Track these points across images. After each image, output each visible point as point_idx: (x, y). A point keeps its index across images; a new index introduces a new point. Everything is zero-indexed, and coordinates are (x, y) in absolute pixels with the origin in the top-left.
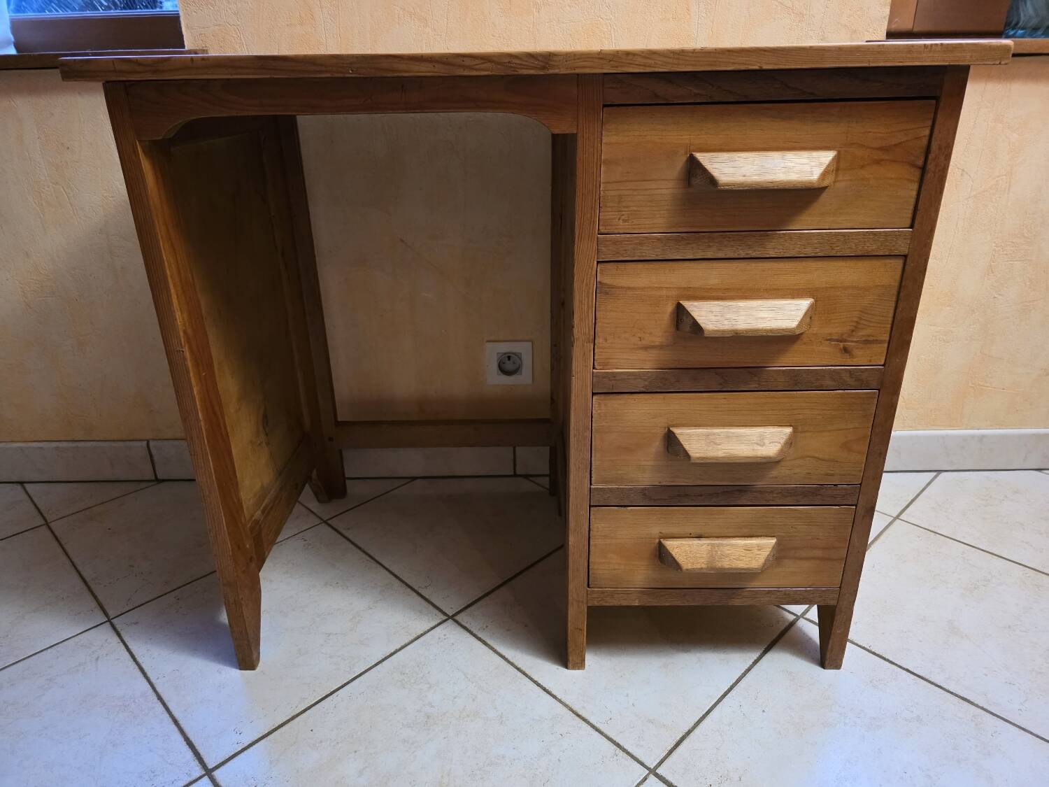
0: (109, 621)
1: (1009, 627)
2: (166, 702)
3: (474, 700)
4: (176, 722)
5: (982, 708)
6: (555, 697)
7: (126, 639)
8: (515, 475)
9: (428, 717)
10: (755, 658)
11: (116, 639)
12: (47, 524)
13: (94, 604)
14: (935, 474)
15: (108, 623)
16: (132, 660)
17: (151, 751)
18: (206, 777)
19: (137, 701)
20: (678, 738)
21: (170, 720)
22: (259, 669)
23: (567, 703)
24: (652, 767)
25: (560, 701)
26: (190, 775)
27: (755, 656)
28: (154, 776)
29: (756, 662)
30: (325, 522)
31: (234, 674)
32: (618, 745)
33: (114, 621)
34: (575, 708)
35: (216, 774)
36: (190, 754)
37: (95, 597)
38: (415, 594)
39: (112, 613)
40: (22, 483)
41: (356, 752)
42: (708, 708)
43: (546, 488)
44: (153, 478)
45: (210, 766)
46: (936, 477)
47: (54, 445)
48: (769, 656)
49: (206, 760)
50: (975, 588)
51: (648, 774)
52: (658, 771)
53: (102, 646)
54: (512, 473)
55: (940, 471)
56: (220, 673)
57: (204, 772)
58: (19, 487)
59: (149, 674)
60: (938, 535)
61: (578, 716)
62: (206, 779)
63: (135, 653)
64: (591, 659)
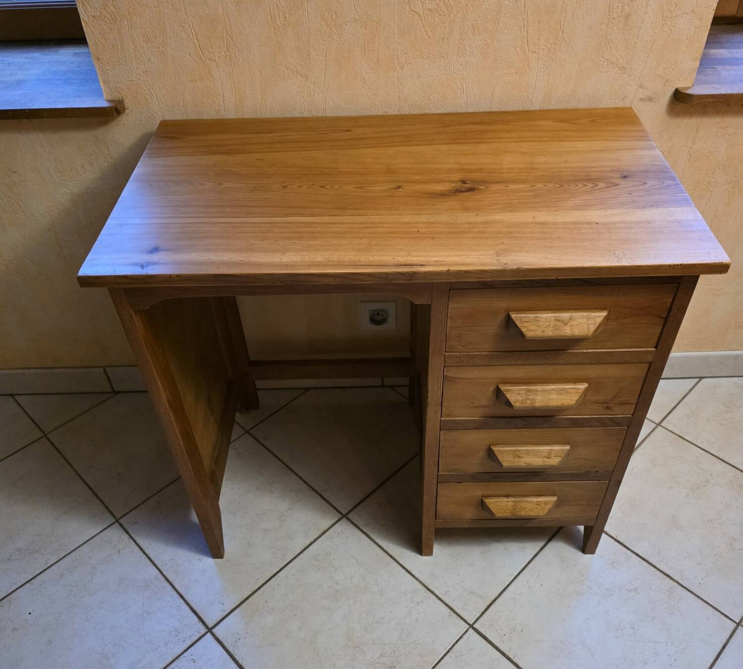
0: (117, 521)
1: (711, 521)
2: (172, 582)
3: (363, 579)
4: (181, 596)
5: (677, 582)
6: (413, 576)
7: (133, 536)
8: (383, 386)
9: (337, 592)
10: (542, 546)
11: (126, 536)
12: (45, 435)
13: (103, 508)
14: (698, 380)
15: (117, 523)
16: (141, 552)
17: (171, 616)
18: (209, 633)
19: (153, 582)
20: (488, 604)
21: (178, 595)
22: (224, 557)
23: (422, 580)
24: (471, 623)
25: (417, 579)
26: (199, 632)
27: (541, 544)
28: (178, 633)
29: (542, 549)
30: (248, 432)
31: (210, 561)
32: (452, 609)
33: (120, 521)
34: (426, 584)
35: (215, 631)
36: (195, 619)
37: (101, 501)
38: (319, 497)
39: (118, 516)
40: (12, 395)
41: (295, 616)
42: (508, 583)
43: (406, 398)
44: (111, 390)
45: (210, 626)
46: (698, 383)
47: (33, 371)
48: (551, 544)
49: (207, 622)
50: (697, 488)
51: (469, 628)
52: (475, 626)
53: (119, 542)
54: (381, 384)
55: (701, 378)
56: (201, 561)
57: (207, 630)
58: (11, 399)
59: (156, 562)
60: (684, 441)
61: (428, 589)
62: (209, 635)
63: (142, 546)
64: (437, 549)
